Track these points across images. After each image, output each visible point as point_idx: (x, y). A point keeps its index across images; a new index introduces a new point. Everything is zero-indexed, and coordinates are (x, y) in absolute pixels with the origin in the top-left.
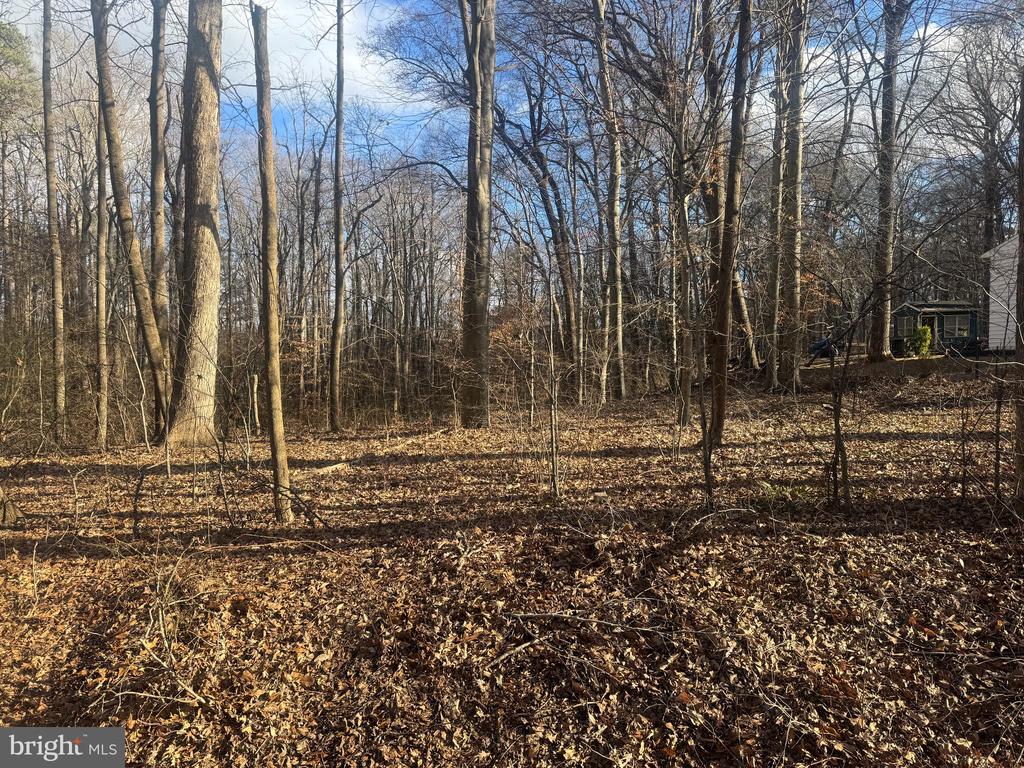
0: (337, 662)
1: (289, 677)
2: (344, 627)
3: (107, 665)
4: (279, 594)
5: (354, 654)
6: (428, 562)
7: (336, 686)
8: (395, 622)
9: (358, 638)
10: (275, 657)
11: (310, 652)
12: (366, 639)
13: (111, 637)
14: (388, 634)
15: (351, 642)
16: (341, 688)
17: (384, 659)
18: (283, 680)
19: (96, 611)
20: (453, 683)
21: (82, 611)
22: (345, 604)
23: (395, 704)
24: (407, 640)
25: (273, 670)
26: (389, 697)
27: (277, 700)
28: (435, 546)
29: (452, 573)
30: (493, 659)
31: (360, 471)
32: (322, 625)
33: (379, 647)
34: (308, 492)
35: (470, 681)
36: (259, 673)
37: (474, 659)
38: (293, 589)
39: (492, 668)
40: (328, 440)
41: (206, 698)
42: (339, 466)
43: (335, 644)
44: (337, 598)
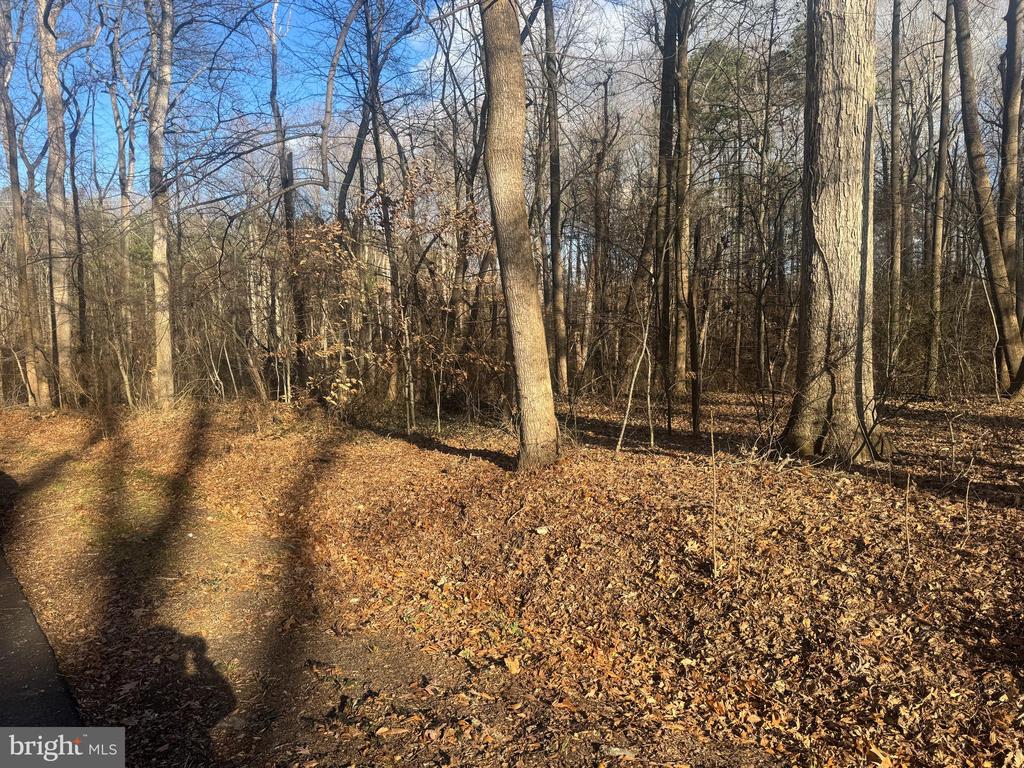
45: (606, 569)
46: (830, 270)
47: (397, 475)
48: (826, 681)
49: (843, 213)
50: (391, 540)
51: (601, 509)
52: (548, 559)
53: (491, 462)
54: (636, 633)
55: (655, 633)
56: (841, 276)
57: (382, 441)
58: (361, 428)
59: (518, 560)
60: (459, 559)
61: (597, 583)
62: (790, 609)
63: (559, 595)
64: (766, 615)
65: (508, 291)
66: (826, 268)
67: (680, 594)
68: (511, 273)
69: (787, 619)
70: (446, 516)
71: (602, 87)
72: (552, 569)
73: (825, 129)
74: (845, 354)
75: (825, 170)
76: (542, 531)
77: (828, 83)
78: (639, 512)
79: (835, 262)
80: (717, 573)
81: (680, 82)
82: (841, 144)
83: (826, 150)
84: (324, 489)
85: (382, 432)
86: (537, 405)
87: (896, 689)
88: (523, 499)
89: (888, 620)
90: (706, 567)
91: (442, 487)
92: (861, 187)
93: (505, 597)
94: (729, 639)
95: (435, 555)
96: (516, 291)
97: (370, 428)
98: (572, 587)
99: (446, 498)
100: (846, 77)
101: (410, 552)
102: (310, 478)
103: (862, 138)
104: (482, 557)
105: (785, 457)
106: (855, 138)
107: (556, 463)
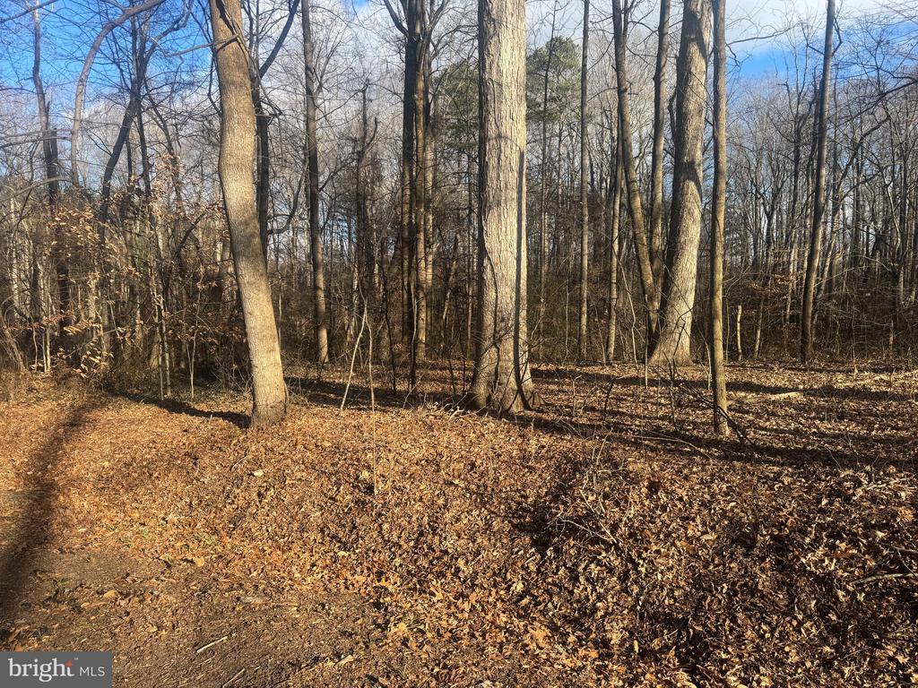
0: (718, 543)
1: (678, 543)
2: (731, 520)
3: (565, 503)
4: (687, 485)
5: (733, 541)
6: (826, 487)
7: (713, 560)
8: (774, 526)
9: (740, 530)
10: (671, 527)
11: (698, 531)
12: (745, 533)
13: (571, 487)
14: (764, 532)
15: (734, 532)
16: (716, 562)
17: (756, 551)
18: (673, 544)
19: (565, 469)
20: (814, 586)
21: (558, 467)
22: (737, 503)
23: (757, 586)
24: (780, 542)
25: (668, 535)
26: (753, 580)
27: (667, 556)
28: (837, 474)
29: (847, 499)
30: (859, 578)
31: (812, 401)
32: (714, 514)
33: (754, 541)
34: (753, 413)
35: (830, 589)
36: (658, 534)
37: (840, 572)
38: (700, 484)
39: (857, 585)
40: (793, 369)
41: (617, 540)
42: (793, 394)
43: (720, 530)
44: (732, 497)
45: (303, 497)
46: (496, 271)
47: (142, 434)
48: (426, 555)
49: (504, 229)
50: (130, 488)
51: (308, 454)
52: (259, 494)
53: (229, 421)
54: (315, 540)
55: (328, 538)
56: (503, 276)
57: (134, 406)
58: (117, 395)
59: (235, 497)
60: (188, 500)
61: (294, 508)
62: (418, 511)
63: (263, 520)
64: (401, 516)
65: (240, 279)
66: (492, 270)
67: (350, 509)
68: (242, 264)
69: (414, 519)
70: (182, 467)
71: (360, 94)
72: (260, 502)
73: (491, 168)
74: (507, 333)
75: (491, 197)
76: (259, 473)
77: (492, 132)
78: (335, 454)
79: (499, 265)
80: (376, 492)
81: (417, 102)
82: (501, 179)
83: (492, 183)
84: (73, 449)
85: (136, 399)
86: (267, 374)
87: (464, 554)
88: (247, 450)
89: (473, 513)
90: (370, 489)
91: (181, 444)
92: (515, 210)
93: (221, 526)
94: (375, 536)
95: (168, 499)
96: (246, 279)
97: (124, 394)
98: (274, 513)
99: (183, 452)
100: (504, 128)
101: (147, 497)
102: (59, 440)
103: (516, 175)
104: (207, 497)
105: (456, 409)
106: (510, 174)
107: (282, 420)
